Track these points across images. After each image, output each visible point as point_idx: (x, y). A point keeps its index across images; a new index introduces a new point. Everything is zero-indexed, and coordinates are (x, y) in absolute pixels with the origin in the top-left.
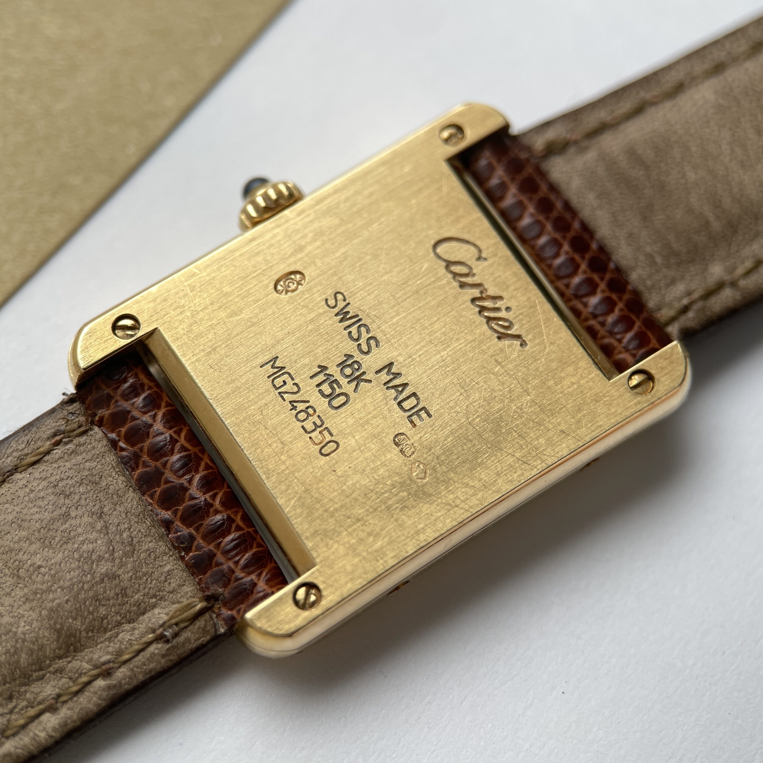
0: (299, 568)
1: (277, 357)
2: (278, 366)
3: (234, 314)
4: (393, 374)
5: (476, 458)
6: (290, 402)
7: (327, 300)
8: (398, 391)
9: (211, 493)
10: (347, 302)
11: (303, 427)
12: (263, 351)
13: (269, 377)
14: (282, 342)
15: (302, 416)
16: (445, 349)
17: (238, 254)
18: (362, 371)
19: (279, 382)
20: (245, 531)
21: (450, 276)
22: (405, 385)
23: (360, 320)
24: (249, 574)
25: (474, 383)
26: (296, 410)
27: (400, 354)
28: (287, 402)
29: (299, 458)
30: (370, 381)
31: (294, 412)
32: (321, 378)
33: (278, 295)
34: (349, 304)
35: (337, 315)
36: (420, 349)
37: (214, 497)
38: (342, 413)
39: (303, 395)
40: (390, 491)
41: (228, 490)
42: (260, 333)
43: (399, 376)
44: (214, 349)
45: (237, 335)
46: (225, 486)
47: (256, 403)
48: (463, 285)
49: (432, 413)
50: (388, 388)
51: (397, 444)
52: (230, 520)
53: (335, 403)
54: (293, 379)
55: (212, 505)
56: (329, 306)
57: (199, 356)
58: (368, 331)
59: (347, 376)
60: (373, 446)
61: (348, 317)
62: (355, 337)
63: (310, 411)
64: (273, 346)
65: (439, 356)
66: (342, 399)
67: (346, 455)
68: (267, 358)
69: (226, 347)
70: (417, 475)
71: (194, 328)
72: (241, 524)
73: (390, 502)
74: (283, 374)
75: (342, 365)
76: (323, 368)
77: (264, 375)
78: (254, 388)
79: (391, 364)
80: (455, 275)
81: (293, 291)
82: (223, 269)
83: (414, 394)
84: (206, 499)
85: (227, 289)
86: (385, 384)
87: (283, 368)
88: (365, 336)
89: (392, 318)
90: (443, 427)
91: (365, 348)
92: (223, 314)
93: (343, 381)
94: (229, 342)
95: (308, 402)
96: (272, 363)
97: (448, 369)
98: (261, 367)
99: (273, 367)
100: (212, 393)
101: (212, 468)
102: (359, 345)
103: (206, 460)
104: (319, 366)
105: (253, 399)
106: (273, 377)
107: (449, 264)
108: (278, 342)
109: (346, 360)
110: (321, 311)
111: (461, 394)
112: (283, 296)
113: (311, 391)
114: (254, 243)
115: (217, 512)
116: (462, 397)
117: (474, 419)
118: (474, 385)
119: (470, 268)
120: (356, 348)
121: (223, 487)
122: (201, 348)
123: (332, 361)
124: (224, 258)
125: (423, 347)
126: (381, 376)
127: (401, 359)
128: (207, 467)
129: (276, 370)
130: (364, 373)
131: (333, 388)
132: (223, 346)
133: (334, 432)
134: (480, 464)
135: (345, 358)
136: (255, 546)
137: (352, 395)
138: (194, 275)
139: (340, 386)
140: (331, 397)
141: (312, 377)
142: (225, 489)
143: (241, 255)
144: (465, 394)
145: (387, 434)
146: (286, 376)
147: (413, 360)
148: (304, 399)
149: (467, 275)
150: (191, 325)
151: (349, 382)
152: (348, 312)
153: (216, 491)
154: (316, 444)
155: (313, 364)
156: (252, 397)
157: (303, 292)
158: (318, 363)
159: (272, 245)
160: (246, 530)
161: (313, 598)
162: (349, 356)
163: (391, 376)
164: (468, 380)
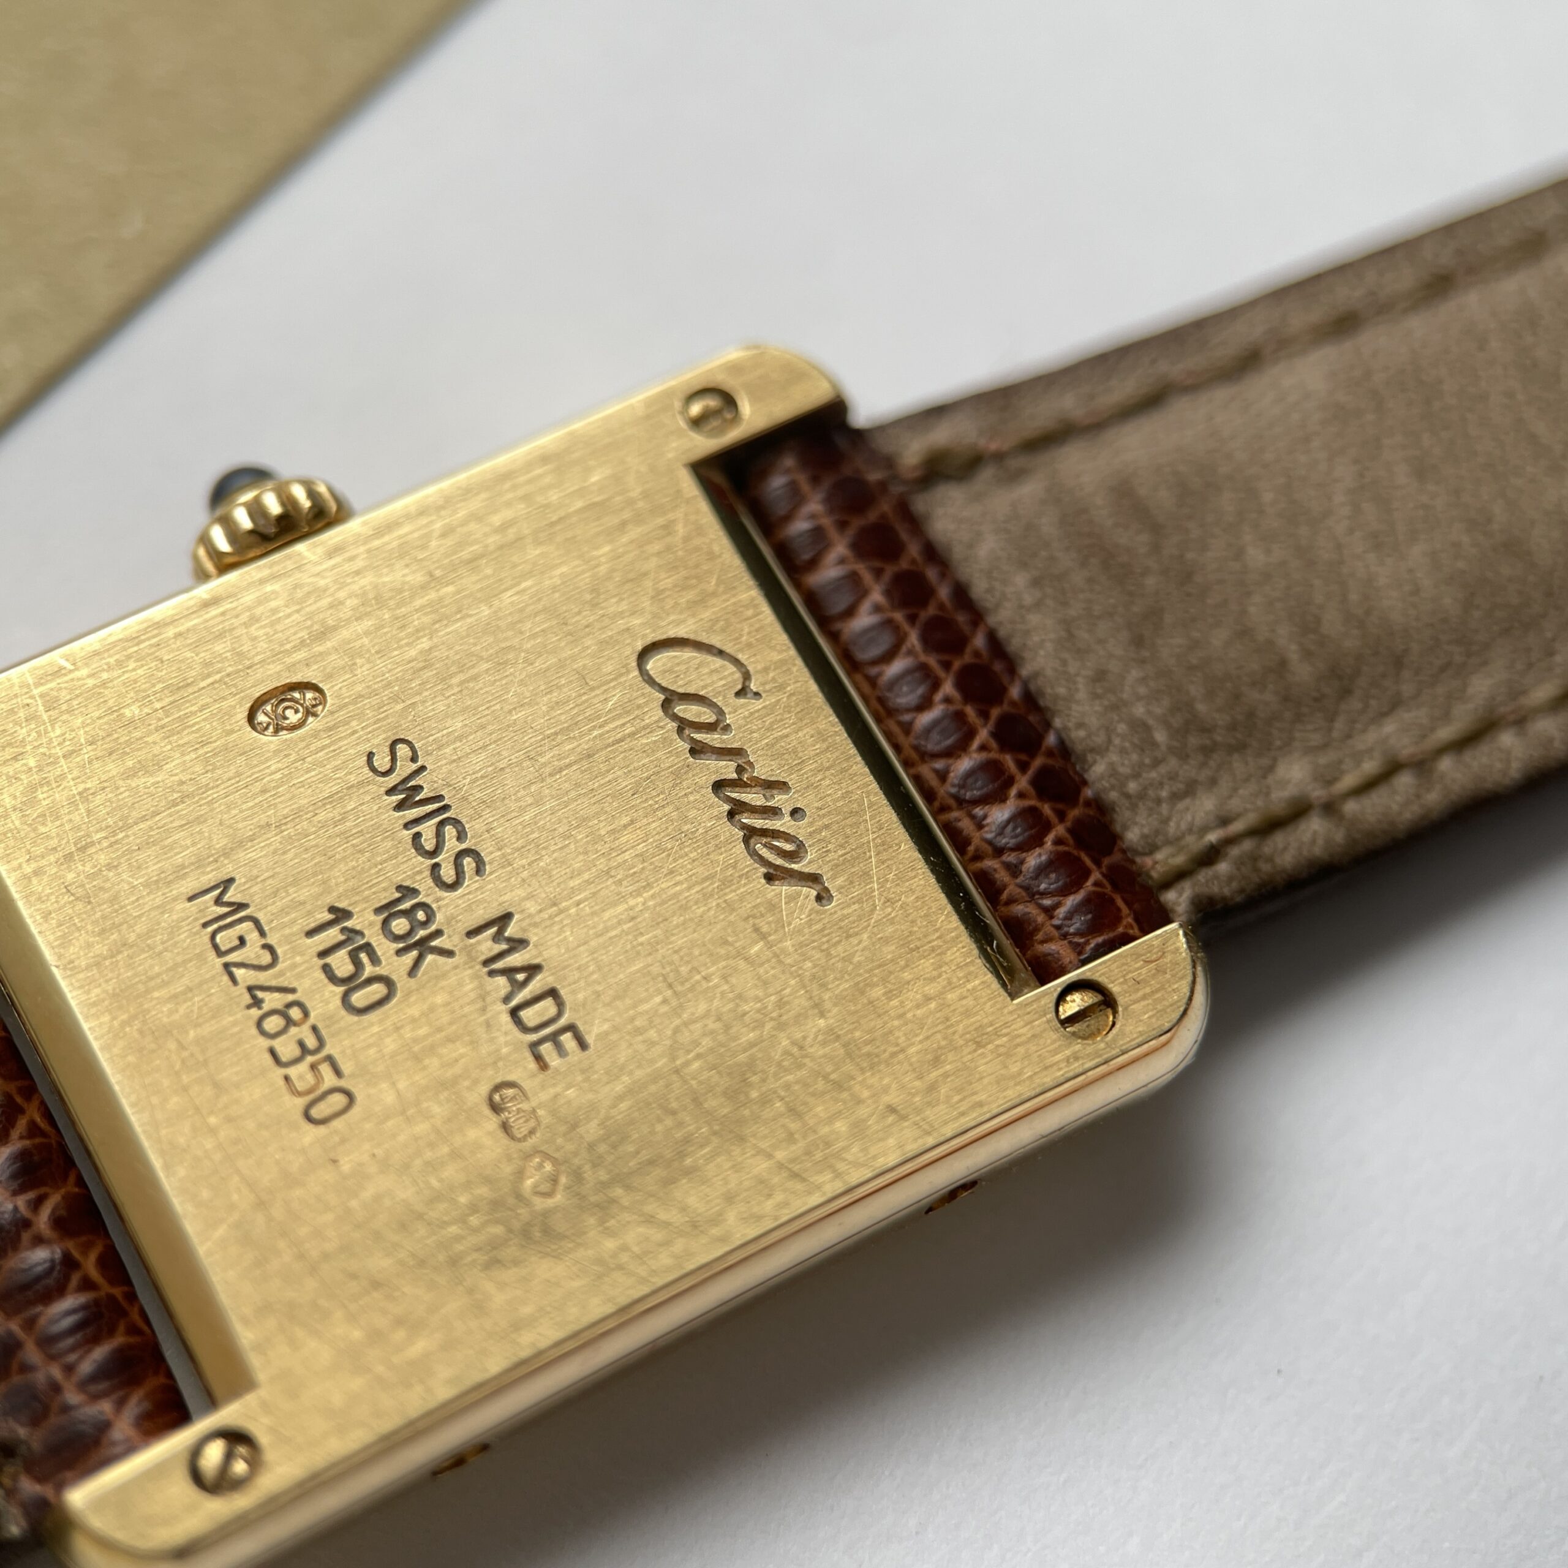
0: (218, 1390)
1: (230, 881)
2: (232, 900)
3: (142, 768)
4: (509, 940)
5: (681, 1155)
6: (250, 989)
7: (370, 755)
8: (516, 981)
9: (31, 1195)
10: (419, 764)
11: (272, 1052)
12: (200, 863)
13: (205, 925)
14: (249, 844)
15: (273, 1024)
16: (638, 893)
17: (171, 632)
18: (433, 928)
19: (225, 939)
20: (102, 1293)
21: (672, 725)
22: (533, 970)
23: (446, 808)
24: (95, 1397)
25: (698, 977)
26: (260, 1008)
27: (530, 897)
28: (241, 990)
29: (250, 1125)
30: (449, 953)
31: (255, 1013)
32: (333, 935)
33: (255, 734)
34: (423, 768)
35: (390, 792)
36: (579, 889)
37: (36, 1204)
38: (372, 1024)
39: (282, 974)
40: (462, 1220)
41: (76, 1190)
42: (200, 820)
43: (521, 947)
44: (83, 849)
45: (143, 819)
46: (72, 1179)
47: (165, 984)
48: (697, 750)
49: (590, 1039)
50: (492, 973)
51: (496, 1108)
52: (69, 1263)
53: (359, 998)
54: (262, 934)
55: (26, 1224)
56: (373, 770)
57: (44, 862)
58: (461, 836)
59: (397, 938)
60: (438, 1110)
61: (417, 798)
62: (429, 846)
63: (295, 1013)
64: (226, 853)
65: (621, 908)
66: (377, 990)
67: (368, 1126)
68: (210, 877)
69: (111, 845)
70: (535, 1186)
71: (41, 796)
72: (94, 1273)
73: (459, 1247)
74: (241, 920)
75: (388, 911)
76: (340, 914)
77: (196, 919)
78: (166, 950)
79: (506, 917)
80: (683, 725)
81: (294, 728)
82: (132, 665)
83: (553, 993)
84: (16, 1209)
85: (132, 711)
86: (487, 962)
87: (242, 906)
88: (452, 845)
89: (522, 810)
90: (613, 1075)
91: (448, 873)
92: (113, 768)
93: (385, 948)
94: (121, 836)
95: (293, 991)
96: (217, 892)
97: (641, 939)
98: (191, 899)
99: (218, 901)
100: (62, 951)
101: (43, 1134)
102: (436, 867)
103: (33, 1113)
104: (332, 909)
105: (158, 975)
106: (215, 926)
107: (670, 699)
108: (241, 844)
109: (398, 901)
110: (352, 779)
111: (665, 1001)
112: (268, 740)
113: (306, 965)
114: (214, 611)
115: (39, 1241)
116: (664, 1009)
117: (687, 1064)
118: (698, 982)
119: (721, 712)
120: (427, 873)
121: (65, 1178)
122: (54, 843)
123: (366, 900)
124: (134, 639)
125: (588, 882)
126: (479, 943)
127: (532, 907)
128: (33, 1130)
129: (226, 910)
130: (438, 933)
131: (358, 965)
132: (105, 844)
133: (346, 1067)
134: (689, 1172)
135: (397, 895)
136: (121, 1328)
137: (402, 981)
138: (59, 672)
139: (375, 960)
140: (350, 983)
141: (310, 933)
142: (71, 1187)
143: (178, 635)
144: (674, 1003)
145: (476, 1082)
146: (247, 925)
147: (561, 912)
148: (286, 984)
149: (711, 727)
150: (33, 788)
151: (399, 952)
152: (418, 788)
153: (43, 1190)
154: (299, 1094)
155: (319, 903)
156: (157, 969)
157: (316, 735)
158: (329, 900)
159: (254, 620)
160: (106, 1288)
161: (240, 1467)
162: (408, 891)
163: (504, 946)
164: (684, 970)
